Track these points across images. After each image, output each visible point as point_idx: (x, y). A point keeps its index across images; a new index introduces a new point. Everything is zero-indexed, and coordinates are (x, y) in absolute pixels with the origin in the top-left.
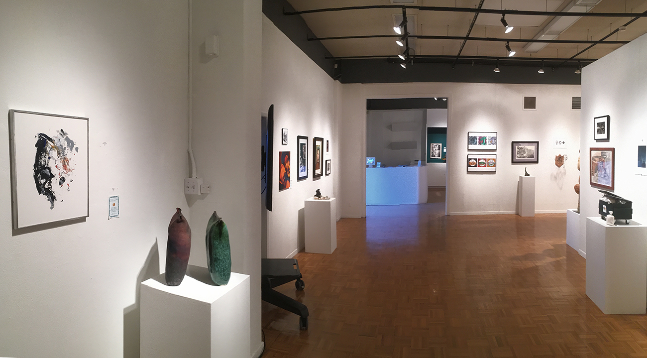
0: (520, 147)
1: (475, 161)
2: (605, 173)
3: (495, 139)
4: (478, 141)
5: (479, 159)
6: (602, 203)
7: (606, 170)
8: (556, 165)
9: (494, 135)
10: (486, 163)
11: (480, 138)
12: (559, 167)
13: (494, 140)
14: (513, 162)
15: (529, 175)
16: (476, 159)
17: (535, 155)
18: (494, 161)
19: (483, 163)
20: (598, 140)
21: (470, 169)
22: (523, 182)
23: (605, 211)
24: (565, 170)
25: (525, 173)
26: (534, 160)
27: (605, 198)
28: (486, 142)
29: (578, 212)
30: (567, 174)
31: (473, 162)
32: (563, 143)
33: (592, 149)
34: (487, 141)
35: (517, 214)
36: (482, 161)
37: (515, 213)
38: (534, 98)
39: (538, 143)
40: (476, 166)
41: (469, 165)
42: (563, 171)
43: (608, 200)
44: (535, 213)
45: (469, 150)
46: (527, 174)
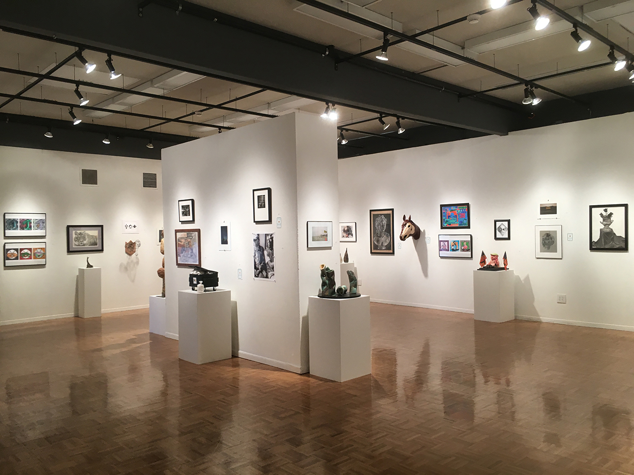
0: (79, 232)
1: (16, 252)
2: (192, 252)
3: (44, 223)
4: (19, 224)
5: (21, 250)
6: (192, 276)
7: (192, 250)
8: (126, 253)
9: (42, 217)
10: (31, 254)
11: (22, 221)
12: (130, 255)
13: (41, 224)
14: (69, 251)
15: (92, 266)
16: (16, 250)
17: (99, 242)
18: (42, 252)
19: (27, 254)
20: (183, 222)
21: (8, 263)
22: (85, 275)
23: (195, 282)
24: (138, 259)
25: (87, 264)
26: (98, 248)
27: (195, 271)
28: (30, 227)
29: (164, 296)
30: (140, 262)
31: (13, 254)
32: (135, 227)
33: (177, 231)
34: (32, 225)
35: (77, 316)
36: (26, 251)
37: (73, 316)
38: (96, 171)
39: (102, 226)
40: (17, 258)
41: (6, 258)
42: (135, 260)
43: (198, 272)
44: (102, 312)
45: (6, 237)
46: (89, 266)
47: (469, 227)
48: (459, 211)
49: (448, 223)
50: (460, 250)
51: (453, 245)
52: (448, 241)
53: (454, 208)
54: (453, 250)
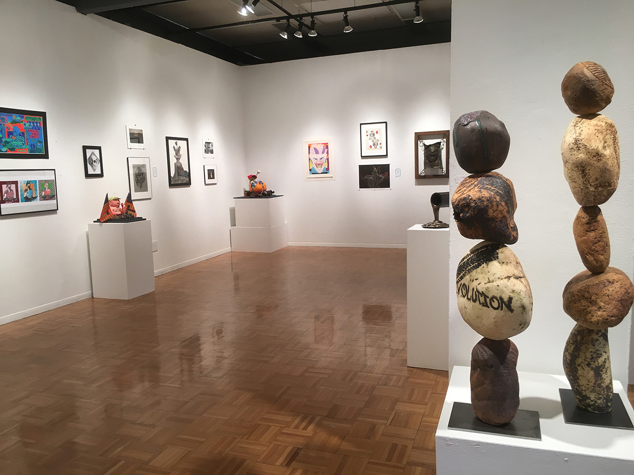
47: (46, 156)
48: (27, 125)
49: (9, 146)
50: (38, 198)
51: (26, 190)
52: (16, 183)
53: (19, 118)
54: (27, 199)
